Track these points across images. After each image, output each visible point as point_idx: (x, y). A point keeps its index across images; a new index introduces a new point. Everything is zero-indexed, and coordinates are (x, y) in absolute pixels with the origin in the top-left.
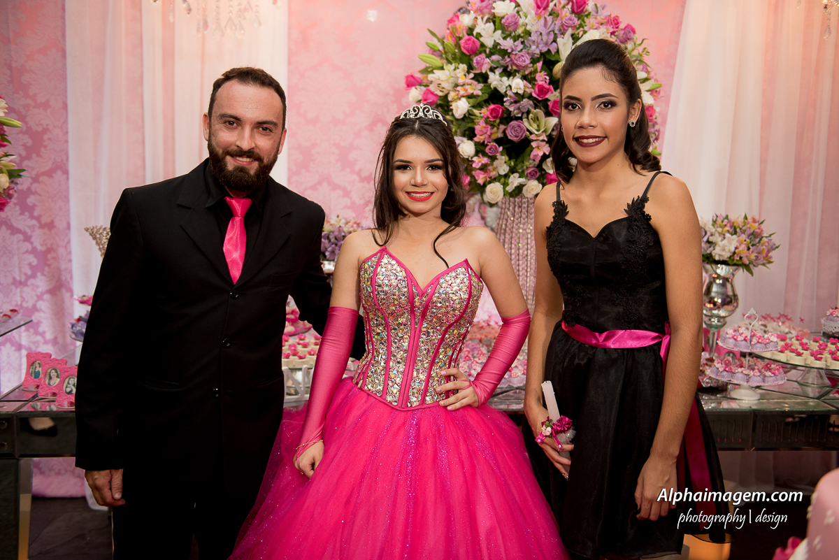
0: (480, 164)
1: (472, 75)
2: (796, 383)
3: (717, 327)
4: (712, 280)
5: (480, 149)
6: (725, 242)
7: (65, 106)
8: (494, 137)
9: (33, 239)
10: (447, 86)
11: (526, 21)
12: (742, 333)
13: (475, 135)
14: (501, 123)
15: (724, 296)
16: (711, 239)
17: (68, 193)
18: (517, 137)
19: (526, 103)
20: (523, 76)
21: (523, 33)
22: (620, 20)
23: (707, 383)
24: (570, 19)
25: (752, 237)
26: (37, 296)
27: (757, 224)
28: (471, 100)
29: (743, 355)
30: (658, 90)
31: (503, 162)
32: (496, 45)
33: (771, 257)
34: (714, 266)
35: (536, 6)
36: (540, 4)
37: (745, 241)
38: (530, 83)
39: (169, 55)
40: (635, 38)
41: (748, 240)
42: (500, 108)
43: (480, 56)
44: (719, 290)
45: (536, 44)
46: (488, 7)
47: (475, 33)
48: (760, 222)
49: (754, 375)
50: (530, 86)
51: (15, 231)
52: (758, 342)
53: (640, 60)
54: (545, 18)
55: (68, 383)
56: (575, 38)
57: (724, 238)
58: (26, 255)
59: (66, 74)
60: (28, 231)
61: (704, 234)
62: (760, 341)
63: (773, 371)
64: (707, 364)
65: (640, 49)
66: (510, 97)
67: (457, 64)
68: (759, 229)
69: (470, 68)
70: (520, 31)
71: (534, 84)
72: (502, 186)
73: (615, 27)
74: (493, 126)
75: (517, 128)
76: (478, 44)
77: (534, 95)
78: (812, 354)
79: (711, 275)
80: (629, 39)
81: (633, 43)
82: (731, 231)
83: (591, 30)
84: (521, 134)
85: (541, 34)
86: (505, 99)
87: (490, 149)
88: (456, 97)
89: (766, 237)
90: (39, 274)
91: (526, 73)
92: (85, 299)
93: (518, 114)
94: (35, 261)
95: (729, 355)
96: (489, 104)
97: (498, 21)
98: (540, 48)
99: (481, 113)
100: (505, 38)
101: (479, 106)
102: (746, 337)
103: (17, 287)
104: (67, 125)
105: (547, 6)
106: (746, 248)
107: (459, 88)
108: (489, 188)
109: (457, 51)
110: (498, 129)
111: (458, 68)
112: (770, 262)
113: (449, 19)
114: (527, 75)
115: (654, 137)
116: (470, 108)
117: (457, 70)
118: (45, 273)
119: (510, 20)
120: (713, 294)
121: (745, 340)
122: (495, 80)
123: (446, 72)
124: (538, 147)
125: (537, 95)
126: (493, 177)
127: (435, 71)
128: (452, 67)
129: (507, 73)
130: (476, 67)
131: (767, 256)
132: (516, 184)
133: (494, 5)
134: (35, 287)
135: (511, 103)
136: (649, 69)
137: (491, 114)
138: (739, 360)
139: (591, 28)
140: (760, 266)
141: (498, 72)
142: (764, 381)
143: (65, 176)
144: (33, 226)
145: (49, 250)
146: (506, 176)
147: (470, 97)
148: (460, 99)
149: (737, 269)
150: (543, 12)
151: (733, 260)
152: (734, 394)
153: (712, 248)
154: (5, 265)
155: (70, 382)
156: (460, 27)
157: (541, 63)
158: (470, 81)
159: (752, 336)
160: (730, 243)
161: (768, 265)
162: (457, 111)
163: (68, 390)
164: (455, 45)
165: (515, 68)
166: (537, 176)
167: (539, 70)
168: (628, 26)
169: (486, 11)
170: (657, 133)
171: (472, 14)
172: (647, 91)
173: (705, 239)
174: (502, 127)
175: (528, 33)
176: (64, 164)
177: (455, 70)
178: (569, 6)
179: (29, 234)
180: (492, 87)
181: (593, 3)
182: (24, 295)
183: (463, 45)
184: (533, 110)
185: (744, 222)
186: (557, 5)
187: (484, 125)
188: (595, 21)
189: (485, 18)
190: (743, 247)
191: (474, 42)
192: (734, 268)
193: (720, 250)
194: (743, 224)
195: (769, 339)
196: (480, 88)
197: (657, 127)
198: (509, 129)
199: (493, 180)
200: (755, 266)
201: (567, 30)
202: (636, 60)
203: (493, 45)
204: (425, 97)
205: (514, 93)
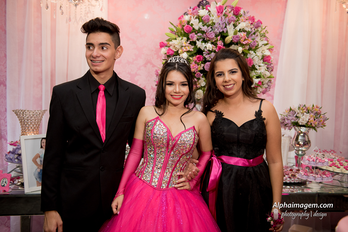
1: (189, 42)
2: (338, 181)
3: (301, 155)
4: (299, 134)
6: (304, 116)
8: (199, 69)
10: (178, 47)
11: (213, 18)
12: (312, 158)
14: (202, 63)
15: (304, 141)
16: (298, 115)
19: (213, 54)
20: (211, 42)
21: (211, 23)
22: (255, 18)
23: (297, 181)
24: (233, 18)
25: (316, 114)
27: (318, 109)
28: (188, 53)
29: (313, 168)
30: (272, 49)
31: (203, 80)
32: (200, 28)
33: (325, 124)
34: (299, 128)
35: (217, 12)
36: (219, 11)
37: (313, 116)
38: (215, 46)
39: (53, 33)
40: (262, 26)
41: (314, 116)
42: (201, 57)
43: (193, 33)
44: (302, 138)
45: (217, 28)
46: (197, 12)
47: (190, 24)
48: (320, 108)
49: (318, 177)
50: (215, 47)
52: (319, 162)
53: (264, 36)
54: (221, 17)
55: (3, 181)
56: (235, 26)
57: (304, 115)
59: (6, 41)
61: (294, 113)
62: (320, 161)
63: (326, 175)
64: (297, 172)
65: (264, 31)
66: (206, 52)
67: (182, 37)
68: (319, 111)
69: (188, 39)
70: (210, 23)
71: (217, 46)
72: (203, 91)
73: (252, 21)
74: (198, 65)
76: (192, 28)
78: (344, 168)
79: (298, 132)
80: (259, 26)
81: (261, 28)
82: (307, 112)
83: (242, 22)
85: (219, 24)
86: (204, 53)
87: (197, 75)
88: (182, 52)
89: (323, 114)
91: (213, 41)
92: (12, 143)
93: (209, 59)
95: (307, 168)
96: (197, 55)
97: (200, 18)
98: (219, 30)
99: (193, 59)
100: (203, 26)
101: (192, 56)
102: (314, 159)
104: (6, 64)
105: (222, 12)
106: (313, 120)
107: (183, 48)
108: (197, 92)
109: (182, 31)
110: (201, 66)
111: (183, 39)
112: (325, 126)
113: (179, 17)
114: (214, 42)
115: (271, 70)
116: (188, 57)
117: (182, 40)
119: (206, 18)
120: (299, 140)
121: (313, 161)
122: (199, 44)
123: (177, 41)
126: (198, 87)
127: (172, 40)
128: (180, 38)
129: (205, 41)
130: (191, 38)
131: (323, 123)
133: (199, 11)
136: (268, 39)
137: (197, 59)
138: (311, 170)
139: (242, 21)
140: (320, 128)
141: (200, 41)
142: (322, 180)
143: (5, 87)
147: (188, 52)
148: (183, 53)
149: (310, 129)
150: (221, 14)
151: (308, 125)
152: (309, 186)
153: (298, 120)
155: (4, 181)
156: (184, 21)
157: (220, 37)
158: (188, 45)
159: (317, 159)
160: (306, 117)
161: (324, 127)
163: (3, 184)
164: (182, 29)
165: (208, 39)
167: (219, 40)
168: (259, 21)
169: (195, 14)
170: (272, 68)
171: (189, 16)
172: (268, 49)
173: (295, 115)
174: (203, 65)
175: (214, 24)
176: (5, 82)
177: (181, 40)
178: (232, 12)
180: (198, 47)
181: (243, 11)
183: (185, 29)
185: (312, 108)
186: (227, 11)
187: (194, 64)
188: (244, 18)
189: (195, 17)
190: (312, 119)
191: (190, 27)
192: (309, 128)
193: (302, 120)
194: (312, 109)
195: (324, 161)
196: (193, 48)
197: (272, 65)
198: (205, 66)
199: (199, 89)
200: (318, 127)
201: (231, 22)
202: (262, 36)
203: (198, 29)
204: (168, 52)
205: (207, 50)
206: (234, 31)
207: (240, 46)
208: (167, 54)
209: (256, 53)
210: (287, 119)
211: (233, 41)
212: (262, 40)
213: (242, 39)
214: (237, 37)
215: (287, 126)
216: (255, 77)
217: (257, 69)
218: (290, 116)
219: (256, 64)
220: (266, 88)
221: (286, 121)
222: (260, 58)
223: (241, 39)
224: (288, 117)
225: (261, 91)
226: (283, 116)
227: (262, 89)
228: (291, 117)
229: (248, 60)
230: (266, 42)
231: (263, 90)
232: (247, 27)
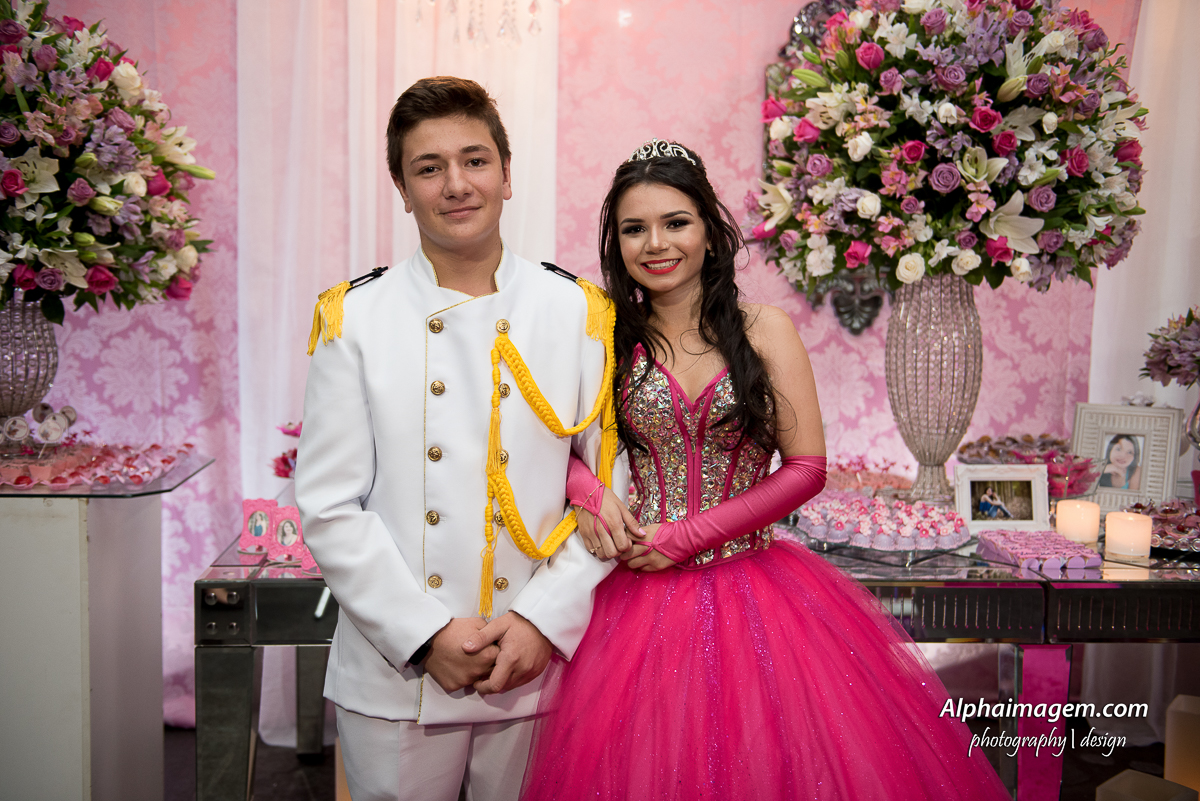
0: (890, 227)
1: (875, 99)
5: (890, 205)
7: (234, 153)
8: (911, 187)
9: (183, 346)
10: (836, 115)
11: (955, 20)
13: (882, 186)
14: (921, 167)
17: (236, 279)
18: (947, 187)
19: (960, 138)
20: (953, 99)
21: (952, 37)
22: (1090, 17)
24: (1022, 17)
26: (187, 430)
28: (876, 135)
30: (1141, 118)
31: (923, 224)
38: (964, 110)
40: (1106, 44)
42: (922, 145)
43: (889, 70)
45: (973, 53)
46: (893, 1)
47: (876, 37)
50: (964, 113)
51: (156, 333)
53: (1114, 76)
54: (985, 15)
56: (1029, 44)
58: (172, 371)
59: (236, 106)
60: (177, 335)
65: (1113, 58)
66: (937, 129)
67: (850, 84)
69: (875, 86)
70: (946, 34)
71: (972, 110)
72: (923, 259)
73: (1083, 26)
74: (909, 172)
75: (947, 174)
77: (973, 126)
80: (1101, 44)
81: (1103, 51)
83: (1053, 32)
84: (952, 183)
85: (980, 38)
86: (928, 133)
87: (907, 205)
88: (852, 131)
90: (190, 398)
91: (958, 94)
93: (948, 153)
94: (184, 378)
96: (904, 141)
97: (911, 20)
98: (979, 58)
99: (889, 153)
100: (926, 45)
101: (882, 144)
103: (157, 416)
104: (236, 178)
107: (856, 118)
108: (904, 261)
109: (849, 64)
110: (916, 175)
111: (855, 89)
114: (958, 98)
115: (1136, 187)
116: (874, 147)
117: (854, 93)
118: (200, 395)
119: (933, 19)
122: (912, 105)
123: (834, 95)
124: (978, 202)
125: (978, 125)
126: (908, 246)
128: (843, 88)
129: (927, 94)
130: (885, 87)
132: (944, 256)
134: (184, 417)
135: (937, 138)
136: (1126, 87)
137: (908, 154)
139: (1049, 30)
141: (915, 93)
143: (231, 254)
144: (184, 327)
145: (207, 362)
146: (929, 245)
147: (872, 130)
148: (858, 133)
150: (979, 5)
154: (142, 383)
156: (851, 31)
157: (981, 79)
158: (873, 108)
162: (855, 150)
164: (850, 58)
165: (941, 87)
166: (974, 243)
169: (890, 6)
170: (1140, 181)
171: (868, 11)
172: (1131, 119)
174: (923, 173)
175: (960, 38)
176: (232, 236)
177: (849, 92)
179: (178, 338)
180: (907, 116)
182: (168, 428)
183: (860, 57)
184: (969, 146)
187: (897, 170)
188: (1053, 19)
189: (892, 17)
191: (877, 51)
196: (887, 117)
197: (1140, 173)
198: (934, 174)
199: (910, 250)
201: (1018, 32)
202: (1109, 75)
203: (905, 56)
204: (801, 132)
205: (942, 124)
206: (1026, 61)
207: (1050, 111)
208: (795, 139)
209: (1095, 132)
210: (1179, 349)
211: (1027, 95)
212: (1107, 88)
213: (1058, 88)
214: (1040, 81)
215: (1174, 375)
216: (1093, 211)
217: (1096, 186)
218: (1189, 340)
219: (1096, 169)
220: (1117, 247)
221: (1177, 357)
222: (1111, 149)
223: (1056, 88)
224: (1182, 341)
225: (1104, 257)
226: (1161, 341)
227: (1106, 251)
228: (1191, 343)
229: (1074, 152)
230: (1121, 96)
231: (1110, 255)
232: (1067, 46)
